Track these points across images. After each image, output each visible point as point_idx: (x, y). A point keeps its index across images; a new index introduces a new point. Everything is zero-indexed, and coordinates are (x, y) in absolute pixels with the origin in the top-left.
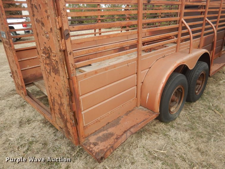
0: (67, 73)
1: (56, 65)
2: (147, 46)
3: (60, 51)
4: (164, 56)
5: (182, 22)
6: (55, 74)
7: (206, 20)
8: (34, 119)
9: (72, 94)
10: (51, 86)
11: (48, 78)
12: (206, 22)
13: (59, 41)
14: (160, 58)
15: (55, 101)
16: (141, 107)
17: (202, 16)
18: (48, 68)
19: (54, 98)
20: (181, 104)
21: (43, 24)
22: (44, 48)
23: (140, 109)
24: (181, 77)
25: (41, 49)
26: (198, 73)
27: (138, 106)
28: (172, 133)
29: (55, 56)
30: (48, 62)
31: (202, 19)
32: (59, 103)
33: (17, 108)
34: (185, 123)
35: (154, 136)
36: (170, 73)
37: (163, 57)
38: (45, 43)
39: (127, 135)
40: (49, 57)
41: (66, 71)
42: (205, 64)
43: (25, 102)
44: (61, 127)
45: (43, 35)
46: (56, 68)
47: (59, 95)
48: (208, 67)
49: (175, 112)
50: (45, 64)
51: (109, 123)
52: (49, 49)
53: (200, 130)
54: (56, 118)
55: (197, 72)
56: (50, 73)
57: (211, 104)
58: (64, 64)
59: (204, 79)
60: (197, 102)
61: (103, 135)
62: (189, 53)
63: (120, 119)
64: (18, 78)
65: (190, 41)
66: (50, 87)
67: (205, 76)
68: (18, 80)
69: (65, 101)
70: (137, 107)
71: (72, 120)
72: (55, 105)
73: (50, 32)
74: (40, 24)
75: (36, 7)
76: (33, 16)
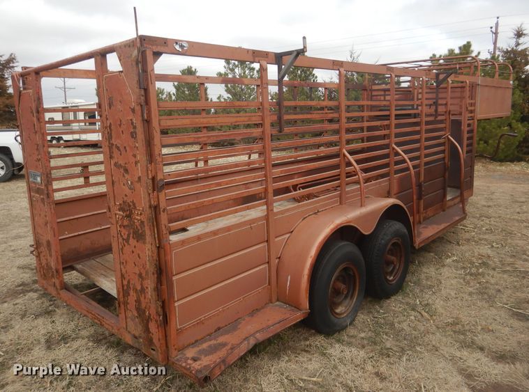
0: (157, 239)
1: (139, 228)
2: (302, 190)
3: (150, 207)
4: (318, 212)
5: (344, 155)
6: (137, 241)
7: (394, 149)
8: (74, 336)
9: (162, 272)
10: (126, 262)
11: (122, 249)
13: (149, 194)
14: (309, 216)
15: (130, 288)
16: (277, 303)
17: (385, 142)
18: (125, 232)
19: (129, 282)
20: (355, 300)
21: (126, 171)
22: (121, 202)
23: (277, 305)
24: (347, 247)
25: (115, 204)
26: (383, 241)
27: (274, 300)
28: (336, 350)
29: (141, 214)
30: (126, 223)
32: (139, 288)
33: (37, 317)
34: (363, 335)
36: (324, 240)
37: (315, 213)
38: (126, 196)
39: (248, 343)
40: (129, 216)
41: (156, 236)
42: (397, 226)
43: (51, 305)
44: (137, 334)
45: (124, 185)
46: (140, 232)
47: (140, 275)
49: (345, 315)
50: (120, 226)
51: (219, 329)
52: (131, 204)
53: (388, 345)
54: (129, 320)
55: (382, 239)
56: (127, 240)
57: (418, 301)
58: (153, 226)
59: (403, 255)
60: (393, 298)
61: (210, 346)
62: (361, 206)
63: (240, 323)
64: (51, 256)
65: (359, 185)
66: (125, 264)
67: (402, 248)
68: (49, 257)
69: (150, 284)
70: (271, 303)
71: (160, 316)
72: (129, 295)
73: (137, 182)
74: (122, 170)
75: (118, 148)
76: (110, 158)
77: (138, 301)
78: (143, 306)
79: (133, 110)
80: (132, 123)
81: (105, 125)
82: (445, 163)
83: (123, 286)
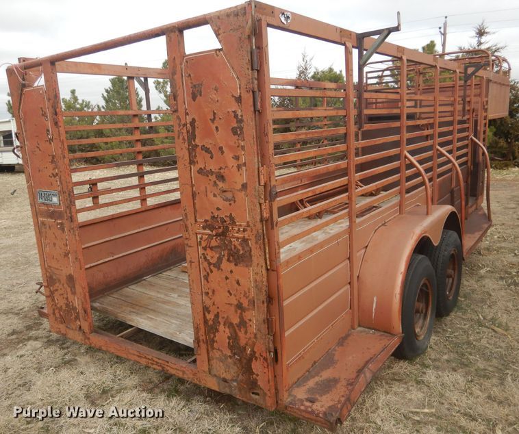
0: (268, 260)
1: (240, 248)
3: (261, 220)
4: (385, 223)
5: (406, 157)
6: (236, 265)
7: (438, 150)
8: (116, 387)
9: (272, 298)
10: (214, 291)
11: (206, 278)
12: (438, 152)
13: (260, 204)
14: (379, 227)
15: (219, 322)
16: (359, 329)
17: (430, 142)
18: (213, 256)
19: (217, 316)
20: (429, 319)
21: (221, 177)
22: (208, 218)
23: (361, 332)
25: (196, 221)
26: (446, 253)
27: (356, 326)
28: (431, 376)
29: (245, 230)
30: (214, 243)
31: (430, 148)
32: (236, 321)
34: (446, 357)
35: (398, 388)
37: (383, 224)
38: (218, 209)
39: (365, 376)
40: (223, 234)
41: (268, 256)
42: (454, 235)
43: (66, 354)
44: (228, 377)
45: (215, 196)
46: (241, 252)
47: (239, 306)
48: (459, 240)
49: (422, 336)
50: (205, 248)
51: (315, 363)
52: (227, 219)
54: (214, 362)
55: (445, 250)
56: (218, 265)
57: (481, 317)
58: (264, 244)
59: (456, 266)
60: (453, 314)
61: (317, 384)
62: (427, 214)
63: (334, 355)
64: (74, 293)
65: (424, 187)
66: (211, 294)
67: (456, 258)
68: (71, 297)
69: (255, 318)
70: (354, 329)
71: (270, 352)
72: (217, 331)
73: (240, 190)
74: (213, 178)
75: (207, 150)
76: (190, 163)
77: (234, 338)
78: (243, 342)
79: (239, 100)
80: (236, 116)
81: (183, 122)
82: (468, 167)
83: (206, 321)
